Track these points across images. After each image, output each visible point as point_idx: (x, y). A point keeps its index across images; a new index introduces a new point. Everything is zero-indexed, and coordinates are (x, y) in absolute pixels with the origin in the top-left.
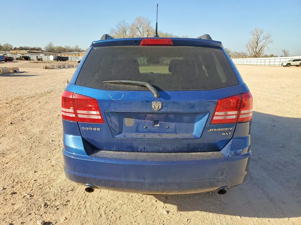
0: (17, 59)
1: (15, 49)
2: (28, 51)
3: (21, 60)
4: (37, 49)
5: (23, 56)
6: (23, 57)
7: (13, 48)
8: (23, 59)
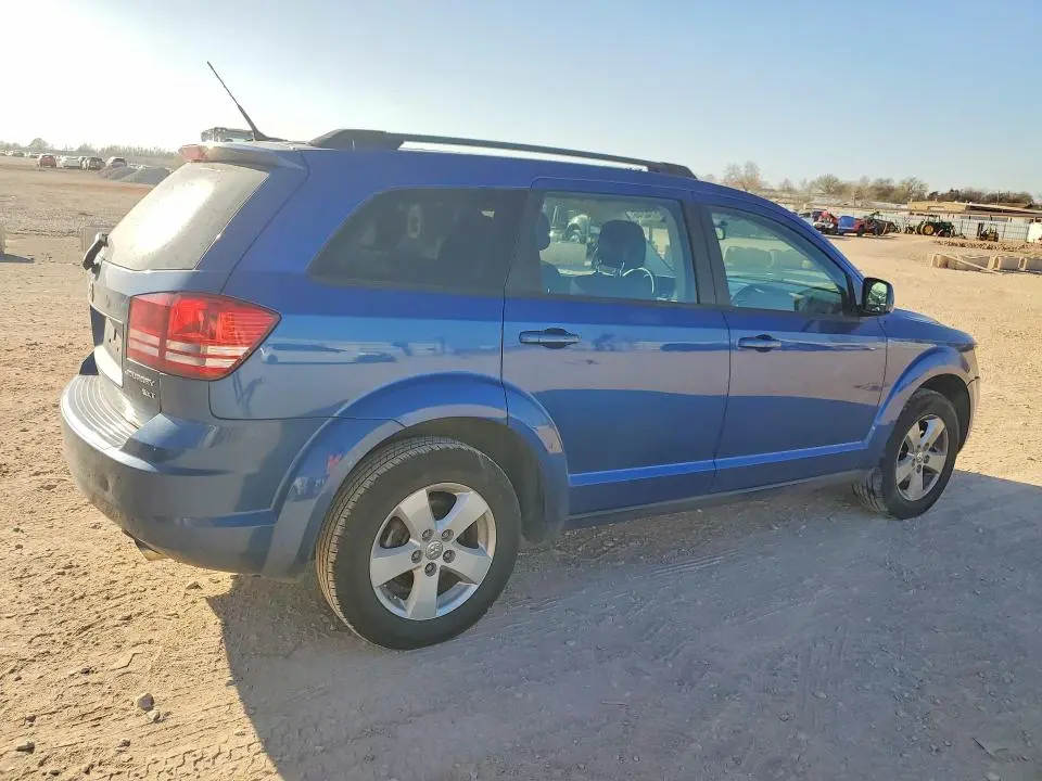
0: (910, 230)
1: (933, 196)
2: (970, 204)
3: (920, 233)
4: (1011, 197)
5: (931, 219)
6: (929, 223)
7: (927, 194)
8: (930, 229)
